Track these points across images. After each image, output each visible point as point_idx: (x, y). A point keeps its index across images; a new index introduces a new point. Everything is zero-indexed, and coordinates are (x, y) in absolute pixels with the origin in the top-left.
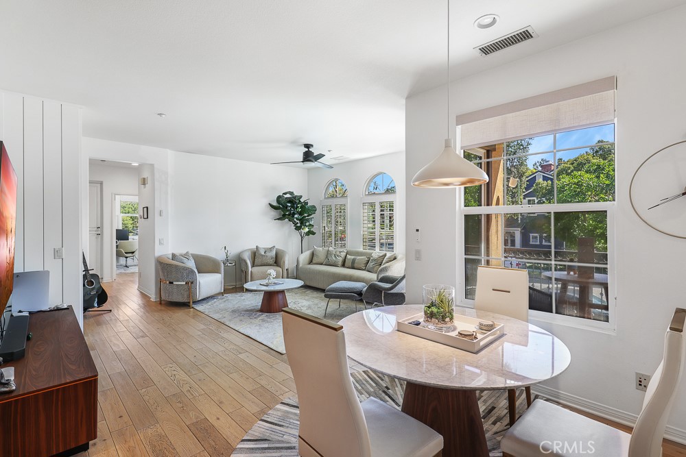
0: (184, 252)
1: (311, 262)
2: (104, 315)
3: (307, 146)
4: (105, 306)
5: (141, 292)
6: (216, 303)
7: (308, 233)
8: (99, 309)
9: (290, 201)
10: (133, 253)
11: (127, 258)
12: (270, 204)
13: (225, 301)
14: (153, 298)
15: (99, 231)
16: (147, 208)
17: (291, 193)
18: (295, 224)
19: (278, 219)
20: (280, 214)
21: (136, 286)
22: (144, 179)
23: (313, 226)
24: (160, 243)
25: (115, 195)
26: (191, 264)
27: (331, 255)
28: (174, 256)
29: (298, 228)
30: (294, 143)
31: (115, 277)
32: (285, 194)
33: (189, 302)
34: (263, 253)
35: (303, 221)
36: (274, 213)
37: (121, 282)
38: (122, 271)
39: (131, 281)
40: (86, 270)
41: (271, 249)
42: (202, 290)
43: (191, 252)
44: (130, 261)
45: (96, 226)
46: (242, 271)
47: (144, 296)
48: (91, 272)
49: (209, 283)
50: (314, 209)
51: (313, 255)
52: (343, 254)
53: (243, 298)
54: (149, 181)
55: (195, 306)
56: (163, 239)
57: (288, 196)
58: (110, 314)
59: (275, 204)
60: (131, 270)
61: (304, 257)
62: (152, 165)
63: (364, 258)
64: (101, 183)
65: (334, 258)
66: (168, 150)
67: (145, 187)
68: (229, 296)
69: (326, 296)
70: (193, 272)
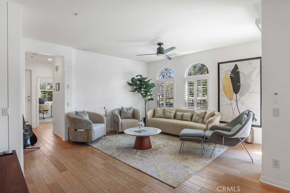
0: (82, 110)
1: (154, 116)
2: (36, 151)
3: (160, 44)
4: (36, 145)
5: (55, 135)
6: (103, 142)
7: (149, 100)
8: (33, 147)
9: (140, 80)
10: (47, 111)
11: (43, 113)
12: (128, 83)
13: (108, 141)
14: (64, 138)
15: (29, 99)
16: (59, 84)
17: (141, 76)
18: (142, 94)
19: (132, 91)
20: (133, 88)
21: (52, 131)
22: (57, 66)
23: (152, 95)
24: (68, 105)
25: (38, 78)
26: (87, 118)
27: (167, 112)
28: (77, 113)
29: (144, 97)
30: (152, 42)
31: (38, 125)
32: (137, 76)
33: (88, 142)
34: (126, 111)
35: (146, 92)
36: (130, 88)
37: (42, 128)
38: (42, 121)
39: (47, 127)
40: (24, 122)
41: (130, 109)
42: (95, 134)
43: (86, 110)
44: (45, 116)
45: (28, 96)
46: (116, 122)
47: (56, 137)
48: (27, 124)
49: (98, 129)
50: (153, 85)
51: (154, 112)
52: (174, 112)
53: (118, 138)
54: (60, 68)
55: (91, 144)
56: (69, 103)
57: (139, 77)
58: (39, 150)
59: (130, 82)
60: (46, 120)
61: (150, 113)
62: (63, 57)
63: (189, 114)
64: (31, 71)
65: (169, 114)
66: (72, 48)
67: (57, 72)
68: (110, 137)
69: (181, 140)
70: (90, 123)
